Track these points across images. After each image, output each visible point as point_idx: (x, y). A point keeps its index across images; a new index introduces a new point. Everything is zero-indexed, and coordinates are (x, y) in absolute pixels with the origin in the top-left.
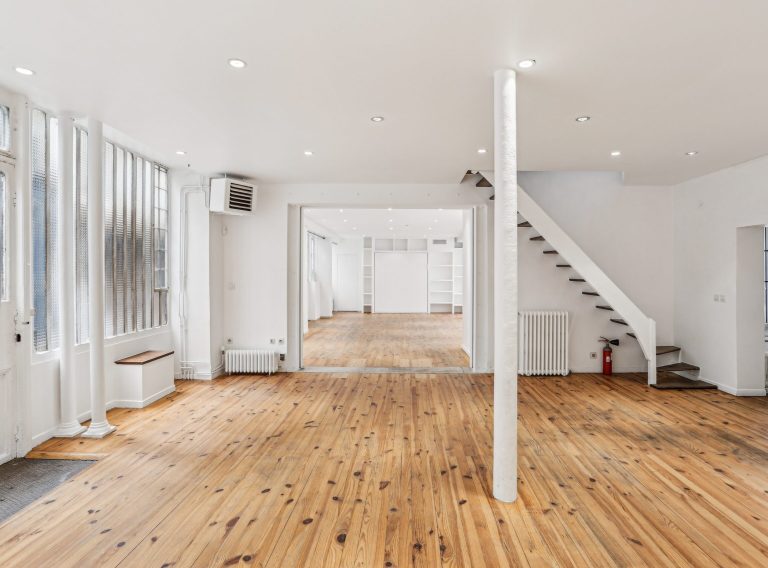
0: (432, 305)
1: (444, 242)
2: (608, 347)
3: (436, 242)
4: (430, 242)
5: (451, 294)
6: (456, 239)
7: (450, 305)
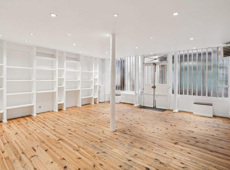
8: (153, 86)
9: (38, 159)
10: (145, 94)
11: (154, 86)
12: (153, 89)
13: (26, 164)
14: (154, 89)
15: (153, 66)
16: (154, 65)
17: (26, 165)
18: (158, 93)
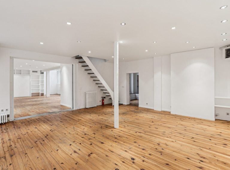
0: (32, 93)
1: (36, 72)
2: (103, 99)
3: (33, 72)
4: (31, 72)
5: (39, 89)
6: (41, 71)
7: (39, 93)
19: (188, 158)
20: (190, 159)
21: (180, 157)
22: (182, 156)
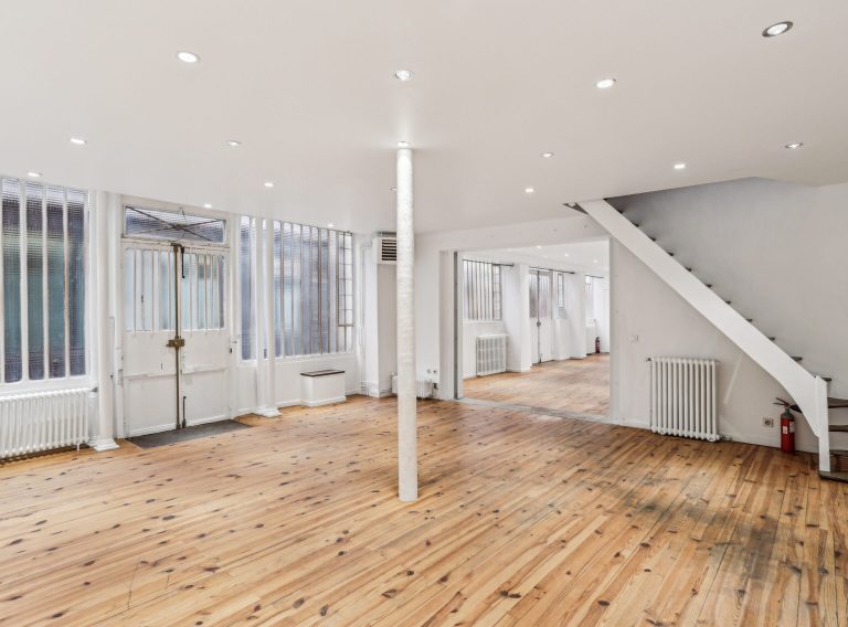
2: (788, 413)
8: (173, 338)
9: (659, 604)
10: (133, 379)
11: (177, 337)
12: (173, 349)
13: (698, 622)
14: (177, 349)
15: (172, 255)
16: (176, 251)
17: (702, 618)
18: (196, 366)
19: (59, 615)
20: (48, 618)
21: (88, 597)
22: (86, 605)
